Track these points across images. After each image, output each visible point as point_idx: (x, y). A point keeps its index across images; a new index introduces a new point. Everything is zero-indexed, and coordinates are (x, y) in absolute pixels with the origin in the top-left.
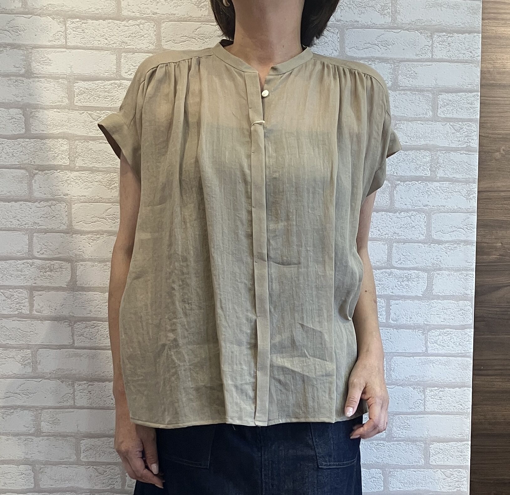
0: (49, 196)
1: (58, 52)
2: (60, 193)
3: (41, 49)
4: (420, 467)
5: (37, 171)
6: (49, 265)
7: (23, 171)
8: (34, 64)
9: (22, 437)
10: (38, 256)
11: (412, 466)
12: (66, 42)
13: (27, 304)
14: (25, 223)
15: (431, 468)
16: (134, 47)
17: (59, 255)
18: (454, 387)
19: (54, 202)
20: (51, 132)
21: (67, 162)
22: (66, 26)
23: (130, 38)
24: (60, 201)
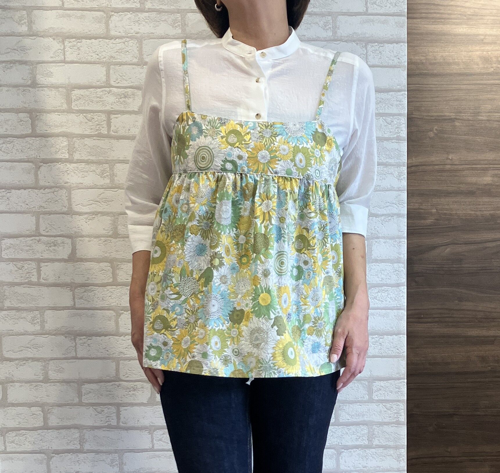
0: (53, 185)
1: (58, 66)
2: (61, 181)
3: (45, 64)
4: (365, 402)
5: (42, 164)
6: (53, 241)
7: (31, 164)
8: (38, 77)
9: (33, 383)
10: (44, 234)
11: (358, 401)
12: (65, 58)
13: (35, 274)
14: (33, 207)
15: (374, 403)
16: (121, 61)
17: (62, 233)
18: (391, 335)
19: (57, 189)
20: (53, 132)
21: (67, 156)
22: (64, 45)
23: (117, 53)
24: (61, 188)
